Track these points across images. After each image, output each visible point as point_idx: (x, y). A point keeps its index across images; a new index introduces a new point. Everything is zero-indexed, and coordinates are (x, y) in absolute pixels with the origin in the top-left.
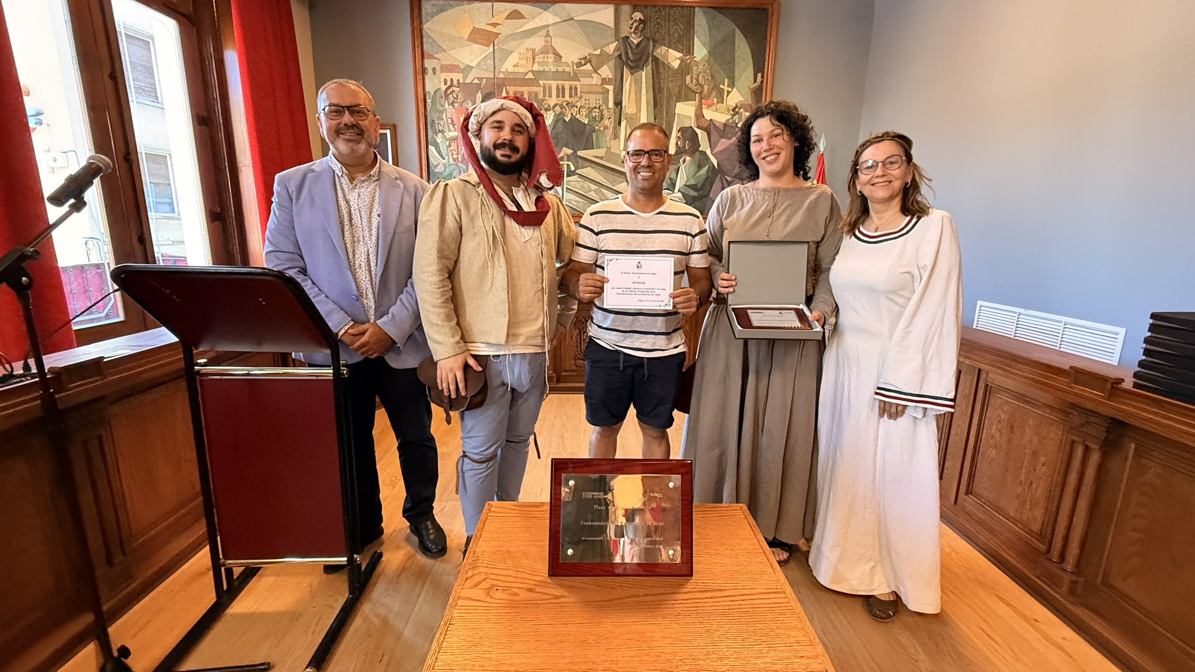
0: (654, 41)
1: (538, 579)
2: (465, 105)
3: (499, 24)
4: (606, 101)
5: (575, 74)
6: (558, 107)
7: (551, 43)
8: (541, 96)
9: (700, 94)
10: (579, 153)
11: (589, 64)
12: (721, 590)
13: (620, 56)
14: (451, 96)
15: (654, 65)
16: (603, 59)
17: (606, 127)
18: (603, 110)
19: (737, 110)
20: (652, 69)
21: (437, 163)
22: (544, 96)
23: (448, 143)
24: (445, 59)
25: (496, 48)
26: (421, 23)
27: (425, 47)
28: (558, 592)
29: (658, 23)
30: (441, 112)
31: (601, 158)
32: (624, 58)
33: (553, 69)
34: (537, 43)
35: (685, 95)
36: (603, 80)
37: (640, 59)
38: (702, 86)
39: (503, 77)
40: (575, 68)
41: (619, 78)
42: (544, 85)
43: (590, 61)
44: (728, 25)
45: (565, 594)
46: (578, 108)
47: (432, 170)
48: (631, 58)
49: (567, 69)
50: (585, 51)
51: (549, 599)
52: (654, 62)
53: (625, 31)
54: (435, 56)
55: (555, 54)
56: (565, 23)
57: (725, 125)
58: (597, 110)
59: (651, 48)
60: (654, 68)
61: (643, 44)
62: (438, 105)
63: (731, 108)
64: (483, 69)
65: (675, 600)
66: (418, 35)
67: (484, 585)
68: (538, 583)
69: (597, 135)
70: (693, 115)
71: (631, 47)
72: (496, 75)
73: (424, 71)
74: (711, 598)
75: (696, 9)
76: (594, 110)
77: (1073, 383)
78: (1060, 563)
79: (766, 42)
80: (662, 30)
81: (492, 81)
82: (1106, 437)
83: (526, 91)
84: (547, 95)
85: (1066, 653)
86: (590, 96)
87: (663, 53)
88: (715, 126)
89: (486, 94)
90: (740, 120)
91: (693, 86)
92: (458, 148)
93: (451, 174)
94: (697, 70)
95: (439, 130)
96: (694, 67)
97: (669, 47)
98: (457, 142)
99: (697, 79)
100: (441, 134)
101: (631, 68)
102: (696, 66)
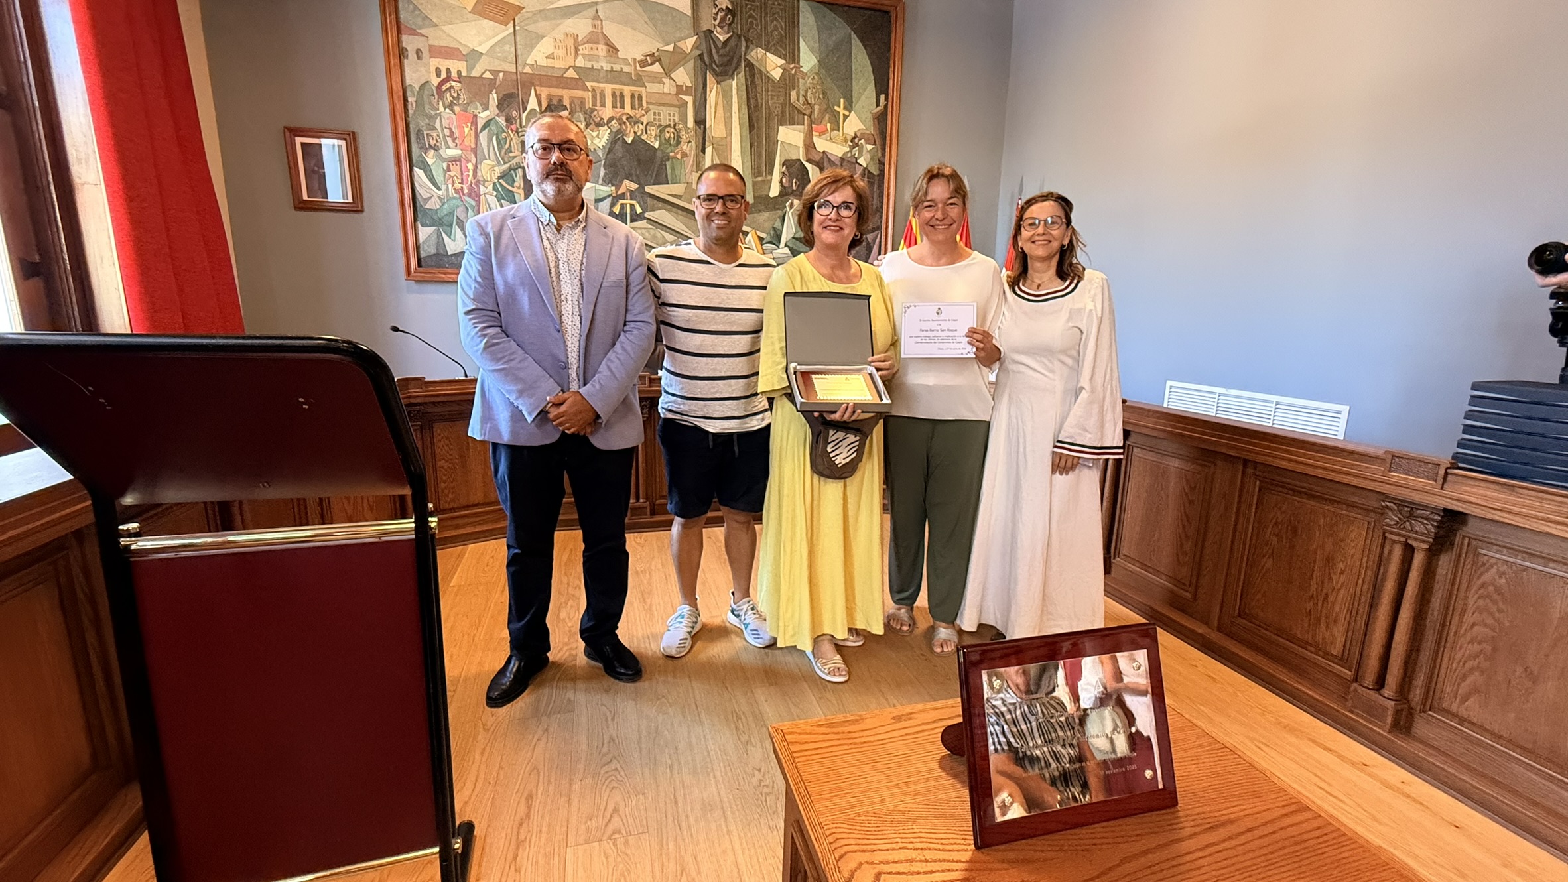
0: (747, 41)
2: (471, 109)
5: (639, 76)
6: (615, 121)
7: (602, 28)
8: (589, 105)
9: (810, 116)
10: (648, 189)
11: (657, 63)
13: (701, 56)
14: (448, 95)
15: (748, 73)
16: (677, 58)
17: (684, 155)
18: (680, 130)
19: (856, 140)
20: (746, 79)
21: (429, 195)
22: (594, 104)
23: (445, 165)
24: (437, 38)
25: (517, 28)
27: (402, 16)
29: (751, 16)
30: (432, 118)
31: (679, 197)
32: (706, 59)
33: (606, 66)
35: (791, 116)
36: (679, 87)
37: (730, 62)
38: (812, 107)
39: (531, 72)
40: (638, 68)
41: (701, 86)
42: (594, 89)
43: (659, 60)
44: (842, 29)
46: (645, 124)
47: (421, 206)
48: (717, 62)
49: (626, 69)
52: (747, 69)
54: (419, 31)
55: (608, 45)
57: (842, 159)
58: (672, 130)
59: (743, 49)
60: (748, 77)
61: (733, 42)
62: (427, 107)
63: (849, 138)
64: (498, 58)
69: (672, 163)
70: (801, 144)
71: (716, 46)
72: (520, 68)
73: (402, 53)
76: (667, 129)
77: (1390, 471)
78: (1378, 690)
79: (890, 54)
80: (757, 25)
81: (514, 77)
82: (1436, 533)
83: (566, 95)
84: (598, 104)
85: (1415, 800)
86: (660, 109)
87: (759, 58)
88: (829, 159)
89: (504, 95)
90: (861, 154)
91: (799, 105)
92: (462, 174)
93: (452, 213)
94: (804, 84)
95: (429, 144)
96: (801, 80)
97: (768, 50)
98: (461, 166)
99: (805, 97)
100: (433, 151)
101: (716, 74)
102: (804, 78)
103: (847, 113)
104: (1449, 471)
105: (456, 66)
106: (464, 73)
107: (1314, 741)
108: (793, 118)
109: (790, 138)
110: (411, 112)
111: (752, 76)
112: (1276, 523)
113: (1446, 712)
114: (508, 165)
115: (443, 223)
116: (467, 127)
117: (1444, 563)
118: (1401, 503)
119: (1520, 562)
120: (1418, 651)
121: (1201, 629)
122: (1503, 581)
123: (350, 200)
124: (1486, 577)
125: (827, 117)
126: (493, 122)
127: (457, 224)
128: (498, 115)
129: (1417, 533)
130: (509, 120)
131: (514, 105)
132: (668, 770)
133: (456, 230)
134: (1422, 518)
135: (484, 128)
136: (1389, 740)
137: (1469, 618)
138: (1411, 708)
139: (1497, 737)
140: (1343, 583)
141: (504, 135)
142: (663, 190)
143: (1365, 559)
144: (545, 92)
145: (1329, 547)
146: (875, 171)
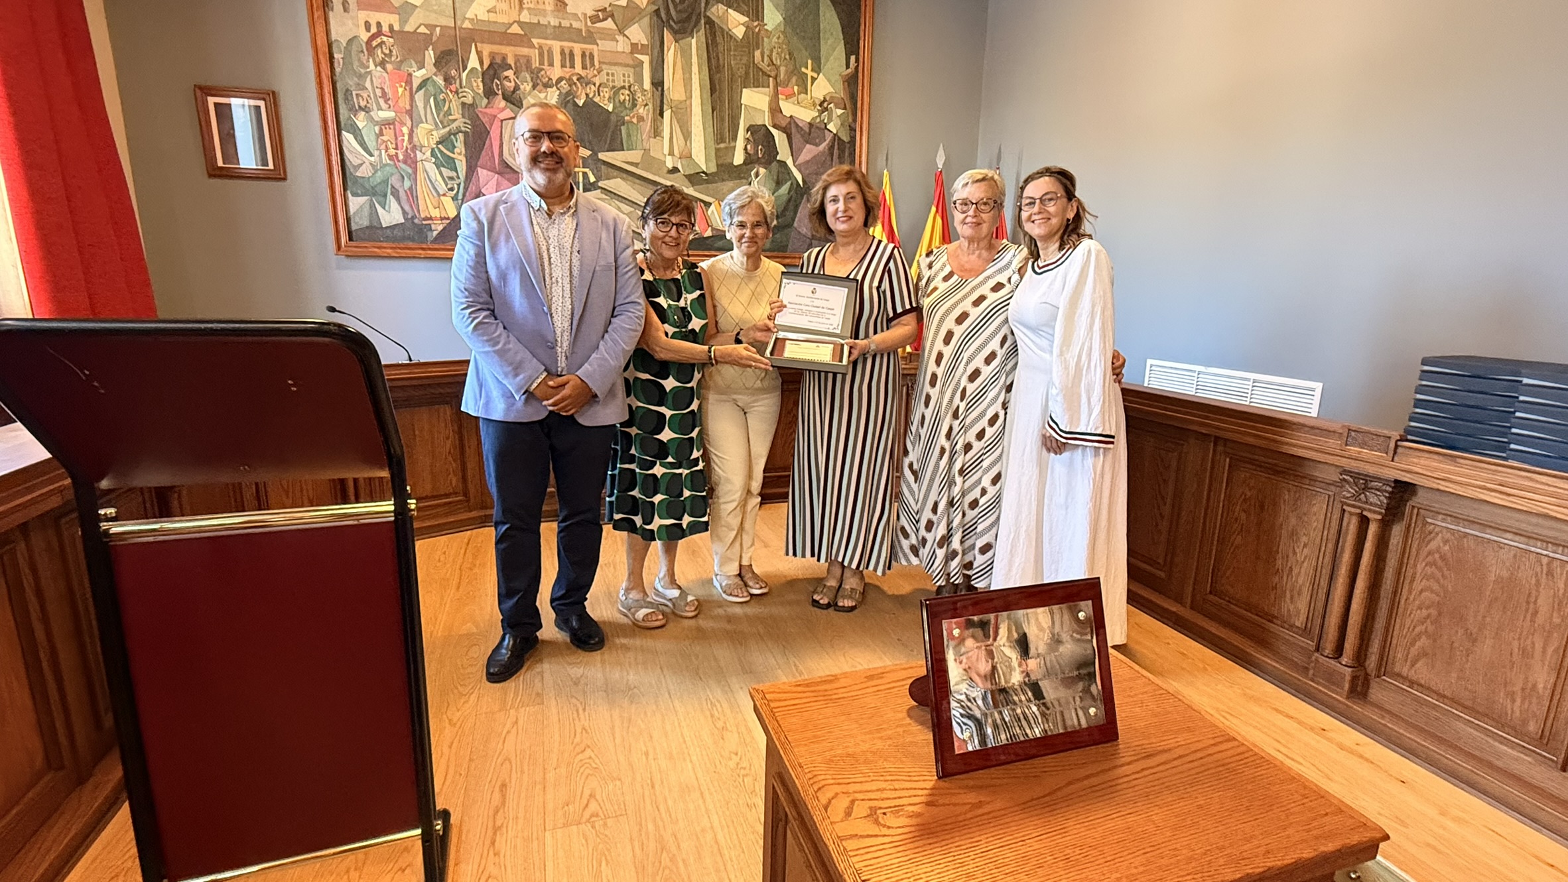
2: (405, 68)
6: (564, 82)
8: (535, 64)
9: (775, 78)
10: (602, 156)
11: (610, 19)
13: (657, 12)
14: (379, 51)
15: (708, 31)
16: (631, 14)
17: (640, 119)
18: (635, 92)
19: (825, 105)
21: (360, 162)
22: (541, 63)
23: (377, 129)
30: (362, 77)
31: (636, 165)
32: (663, 15)
33: (554, 22)
35: (755, 78)
36: (634, 46)
37: (689, 18)
38: (777, 68)
39: (470, 26)
40: (589, 23)
41: (658, 44)
42: (541, 47)
43: (612, 16)
46: (597, 85)
47: (351, 174)
48: (675, 17)
49: (576, 25)
52: (707, 26)
57: (810, 124)
58: (627, 92)
59: (703, 5)
60: (708, 35)
62: (356, 64)
63: (818, 102)
64: (434, 11)
67: (859, 810)
69: (628, 129)
70: (766, 109)
72: (459, 23)
73: (326, 4)
76: (622, 91)
77: (1346, 445)
78: (1337, 658)
79: (860, 13)
81: (452, 33)
82: (1388, 504)
83: (510, 53)
84: (546, 63)
85: (1367, 760)
86: (613, 69)
88: (797, 125)
89: (442, 52)
90: (830, 120)
91: (764, 66)
92: (396, 139)
93: (386, 182)
94: (769, 43)
95: (360, 107)
96: (765, 39)
98: (395, 129)
99: (770, 57)
100: (363, 113)
101: (675, 32)
102: (769, 37)
103: (815, 75)
104: (1399, 443)
105: (388, 20)
106: (396, 28)
107: (1276, 710)
108: (758, 80)
109: (755, 101)
110: (338, 70)
111: (714, 34)
112: (1245, 500)
113: (1398, 676)
114: (447, 129)
115: (377, 193)
116: (401, 86)
117: (1397, 531)
118: (1356, 476)
119: (1463, 530)
120: (1373, 618)
121: (1174, 607)
122: (1447, 548)
123: (271, 166)
124: (1433, 545)
125: (794, 80)
126: (429, 82)
127: (392, 194)
128: (435, 74)
129: (1371, 504)
130: (448, 80)
131: (453, 63)
132: (644, 757)
133: (391, 199)
134: (1377, 489)
135: (420, 88)
136: (1347, 705)
137: (1418, 585)
138: (1367, 674)
139: (1441, 696)
140: (1306, 557)
141: (441, 96)
142: (618, 158)
143: (1325, 533)
144: (486, 49)
145: (1293, 521)
146: (846, 138)
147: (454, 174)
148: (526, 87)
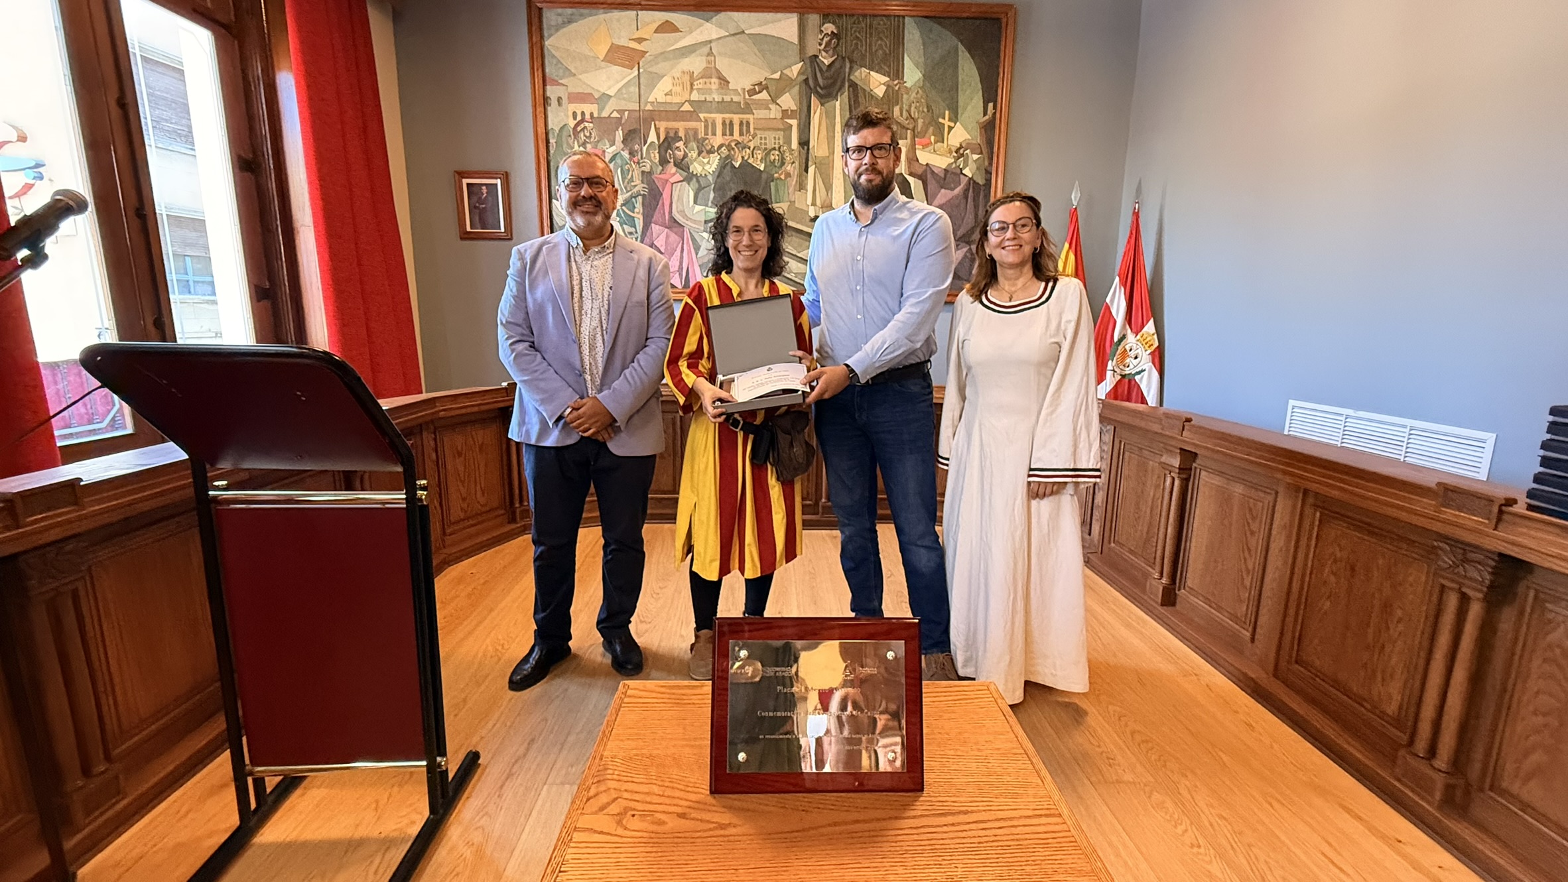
0: (851, 62)
1: (693, 797)
2: (600, 146)
3: (645, 40)
4: (788, 141)
5: (747, 104)
6: (724, 148)
7: (715, 63)
9: (913, 130)
11: (765, 91)
12: (966, 812)
13: (806, 81)
14: (582, 135)
15: (851, 94)
16: (783, 84)
17: (788, 175)
18: (784, 152)
19: (961, 151)
20: (849, 98)
21: (564, 223)
24: (573, 86)
25: (641, 70)
26: (542, 37)
27: (547, 70)
28: (725, 818)
29: (857, 38)
32: (811, 83)
33: (718, 98)
34: (696, 63)
36: (784, 112)
37: (834, 84)
38: (915, 120)
39: (651, 108)
40: (747, 97)
41: (805, 109)
42: (706, 121)
43: (766, 88)
44: (948, 40)
45: (735, 821)
46: (752, 149)
48: (821, 84)
49: (736, 99)
50: (760, 75)
51: (710, 830)
52: (851, 89)
53: (812, 48)
54: (561, 81)
55: (720, 78)
56: (732, 38)
57: (946, 171)
58: (777, 152)
59: (847, 70)
60: (852, 96)
61: (837, 65)
62: (565, 146)
63: (954, 149)
64: (624, 99)
65: (901, 829)
66: (538, 55)
67: (614, 809)
68: (696, 805)
69: (776, 184)
71: (821, 70)
72: (642, 108)
73: (546, 100)
74: (953, 825)
75: (907, 18)
76: (773, 152)
77: (1444, 507)
78: (1428, 759)
79: (999, 62)
80: (862, 46)
81: (637, 114)
82: (1492, 582)
86: (767, 134)
87: (863, 76)
88: (933, 172)
89: (630, 131)
90: (966, 165)
91: (901, 120)
94: (908, 99)
96: (905, 96)
97: (871, 69)
99: (909, 112)
101: (821, 97)
102: (907, 94)
103: (952, 124)
104: (1504, 508)
107: (1345, 807)
110: (552, 152)
111: (856, 96)
114: (630, 193)
117: (1507, 615)
118: (1452, 543)
124: (1550, 638)
125: (931, 129)
126: (618, 156)
128: (623, 150)
129: (1471, 579)
130: (632, 153)
131: (636, 139)
134: (1476, 562)
135: (611, 161)
136: (1440, 819)
137: (1535, 685)
138: (1468, 784)
139: (1561, 829)
140: (1400, 634)
141: (627, 167)
143: (1424, 607)
144: (663, 125)
145: (1387, 591)
146: (981, 181)
147: (633, 230)
148: (694, 154)
